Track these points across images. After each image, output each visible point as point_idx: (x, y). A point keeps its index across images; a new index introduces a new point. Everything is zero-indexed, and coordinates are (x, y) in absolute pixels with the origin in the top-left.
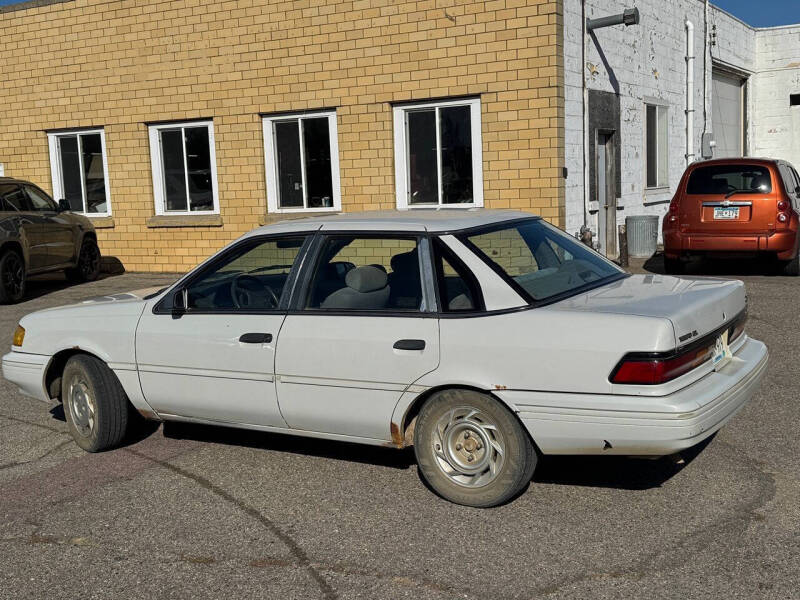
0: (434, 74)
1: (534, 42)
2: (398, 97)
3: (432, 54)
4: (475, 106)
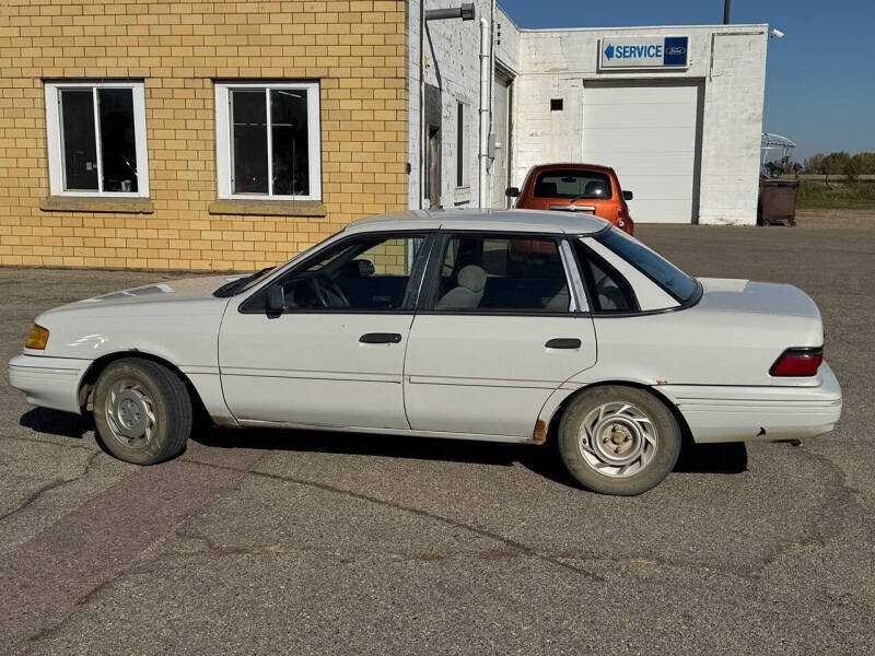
0: (266, 51)
1: (381, 29)
2: (222, 74)
3: (265, 30)
4: (313, 91)
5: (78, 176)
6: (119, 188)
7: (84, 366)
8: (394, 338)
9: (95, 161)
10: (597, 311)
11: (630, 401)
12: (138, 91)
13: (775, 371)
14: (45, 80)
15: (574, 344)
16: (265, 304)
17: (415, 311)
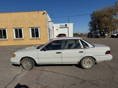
0: (34, 25)
2: (30, 27)
3: (34, 23)
4: (39, 28)
5: (17, 37)
6: (21, 38)
7: (20, 59)
8: (60, 53)
9: (18, 35)
10: (84, 48)
11: (89, 58)
12: (22, 29)
13: (106, 54)
14: (13, 28)
15: (82, 52)
16: (44, 50)
17: (62, 49)
